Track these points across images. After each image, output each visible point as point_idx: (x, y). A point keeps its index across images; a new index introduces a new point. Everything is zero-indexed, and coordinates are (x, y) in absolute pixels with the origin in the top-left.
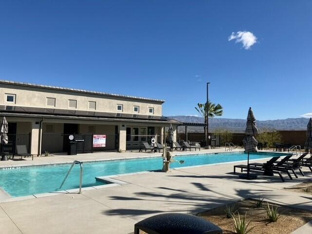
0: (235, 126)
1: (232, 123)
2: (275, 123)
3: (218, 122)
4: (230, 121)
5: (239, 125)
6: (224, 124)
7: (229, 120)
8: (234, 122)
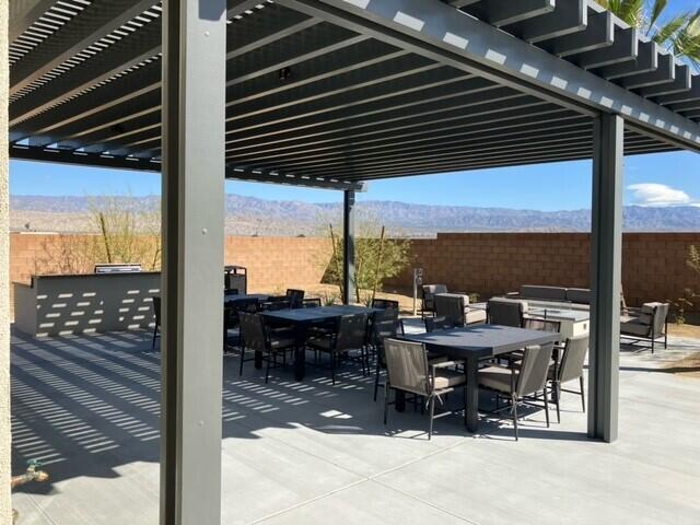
0: (489, 224)
1: (481, 218)
2: (575, 217)
3: (452, 215)
4: (478, 212)
5: (498, 221)
6: (464, 219)
7: (475, 209)
8: (487, 214)
